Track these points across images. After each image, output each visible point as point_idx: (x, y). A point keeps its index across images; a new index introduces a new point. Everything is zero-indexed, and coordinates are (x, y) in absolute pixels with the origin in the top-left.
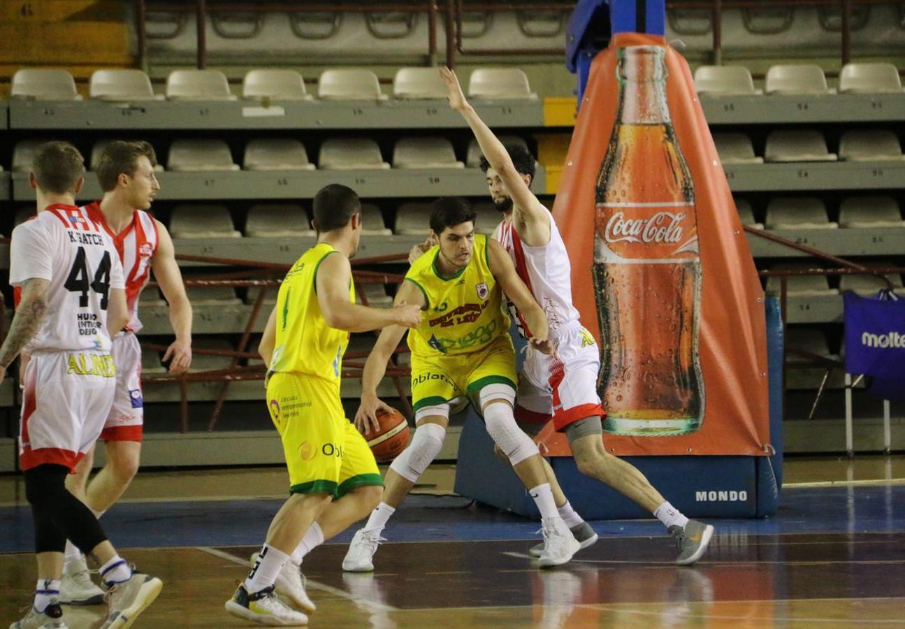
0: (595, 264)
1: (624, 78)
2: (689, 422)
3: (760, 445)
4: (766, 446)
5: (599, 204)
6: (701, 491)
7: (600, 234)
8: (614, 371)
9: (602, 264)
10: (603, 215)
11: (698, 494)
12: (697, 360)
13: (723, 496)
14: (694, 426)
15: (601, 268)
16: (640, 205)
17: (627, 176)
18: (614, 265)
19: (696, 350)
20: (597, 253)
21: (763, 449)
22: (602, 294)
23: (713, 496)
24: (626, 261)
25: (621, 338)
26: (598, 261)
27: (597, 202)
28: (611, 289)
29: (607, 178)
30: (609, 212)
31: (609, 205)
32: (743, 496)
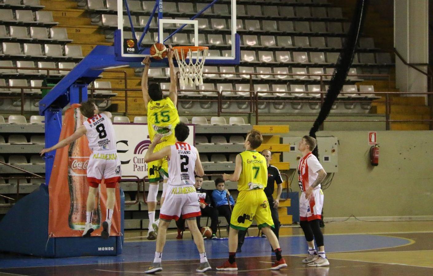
0: (68, 176)
1: (77, 118)
2: (97, 226)
3: (118, 233)
4: (120, 233)
5: (69, 157)
6: (100, 247)
7: (70, 166)
8: (74, 210)
9: (71, 176)
10: (71, 160)
11: (99, 248)
12: (99, 206)
13: (106, 249)
14: (98, 227)
15: (70, 178)
16: (82, 157)
17: (78, 148)
18: (74, 176)
19: (99, 203)
20: (69, 173)
21: (119, 234)
22: (71, 186)
23: (103, 249)
24: (78, 175)
25: (77, 200)
26: (69, 175)
27: (69, 156)
28: (74, 184)
29: (72, 149)
30: (73, 160)
31: (72, 157)
32: (112, 249)
